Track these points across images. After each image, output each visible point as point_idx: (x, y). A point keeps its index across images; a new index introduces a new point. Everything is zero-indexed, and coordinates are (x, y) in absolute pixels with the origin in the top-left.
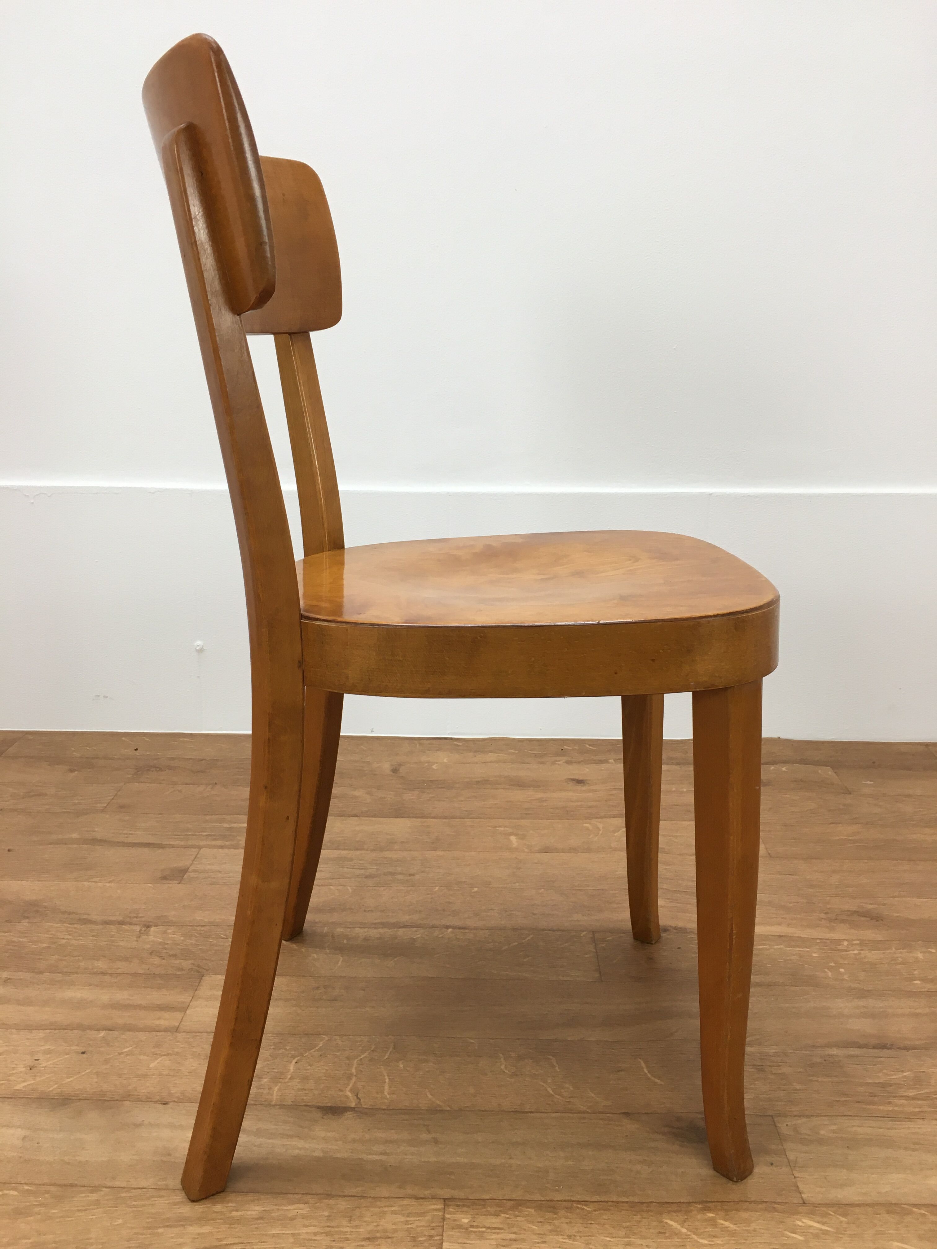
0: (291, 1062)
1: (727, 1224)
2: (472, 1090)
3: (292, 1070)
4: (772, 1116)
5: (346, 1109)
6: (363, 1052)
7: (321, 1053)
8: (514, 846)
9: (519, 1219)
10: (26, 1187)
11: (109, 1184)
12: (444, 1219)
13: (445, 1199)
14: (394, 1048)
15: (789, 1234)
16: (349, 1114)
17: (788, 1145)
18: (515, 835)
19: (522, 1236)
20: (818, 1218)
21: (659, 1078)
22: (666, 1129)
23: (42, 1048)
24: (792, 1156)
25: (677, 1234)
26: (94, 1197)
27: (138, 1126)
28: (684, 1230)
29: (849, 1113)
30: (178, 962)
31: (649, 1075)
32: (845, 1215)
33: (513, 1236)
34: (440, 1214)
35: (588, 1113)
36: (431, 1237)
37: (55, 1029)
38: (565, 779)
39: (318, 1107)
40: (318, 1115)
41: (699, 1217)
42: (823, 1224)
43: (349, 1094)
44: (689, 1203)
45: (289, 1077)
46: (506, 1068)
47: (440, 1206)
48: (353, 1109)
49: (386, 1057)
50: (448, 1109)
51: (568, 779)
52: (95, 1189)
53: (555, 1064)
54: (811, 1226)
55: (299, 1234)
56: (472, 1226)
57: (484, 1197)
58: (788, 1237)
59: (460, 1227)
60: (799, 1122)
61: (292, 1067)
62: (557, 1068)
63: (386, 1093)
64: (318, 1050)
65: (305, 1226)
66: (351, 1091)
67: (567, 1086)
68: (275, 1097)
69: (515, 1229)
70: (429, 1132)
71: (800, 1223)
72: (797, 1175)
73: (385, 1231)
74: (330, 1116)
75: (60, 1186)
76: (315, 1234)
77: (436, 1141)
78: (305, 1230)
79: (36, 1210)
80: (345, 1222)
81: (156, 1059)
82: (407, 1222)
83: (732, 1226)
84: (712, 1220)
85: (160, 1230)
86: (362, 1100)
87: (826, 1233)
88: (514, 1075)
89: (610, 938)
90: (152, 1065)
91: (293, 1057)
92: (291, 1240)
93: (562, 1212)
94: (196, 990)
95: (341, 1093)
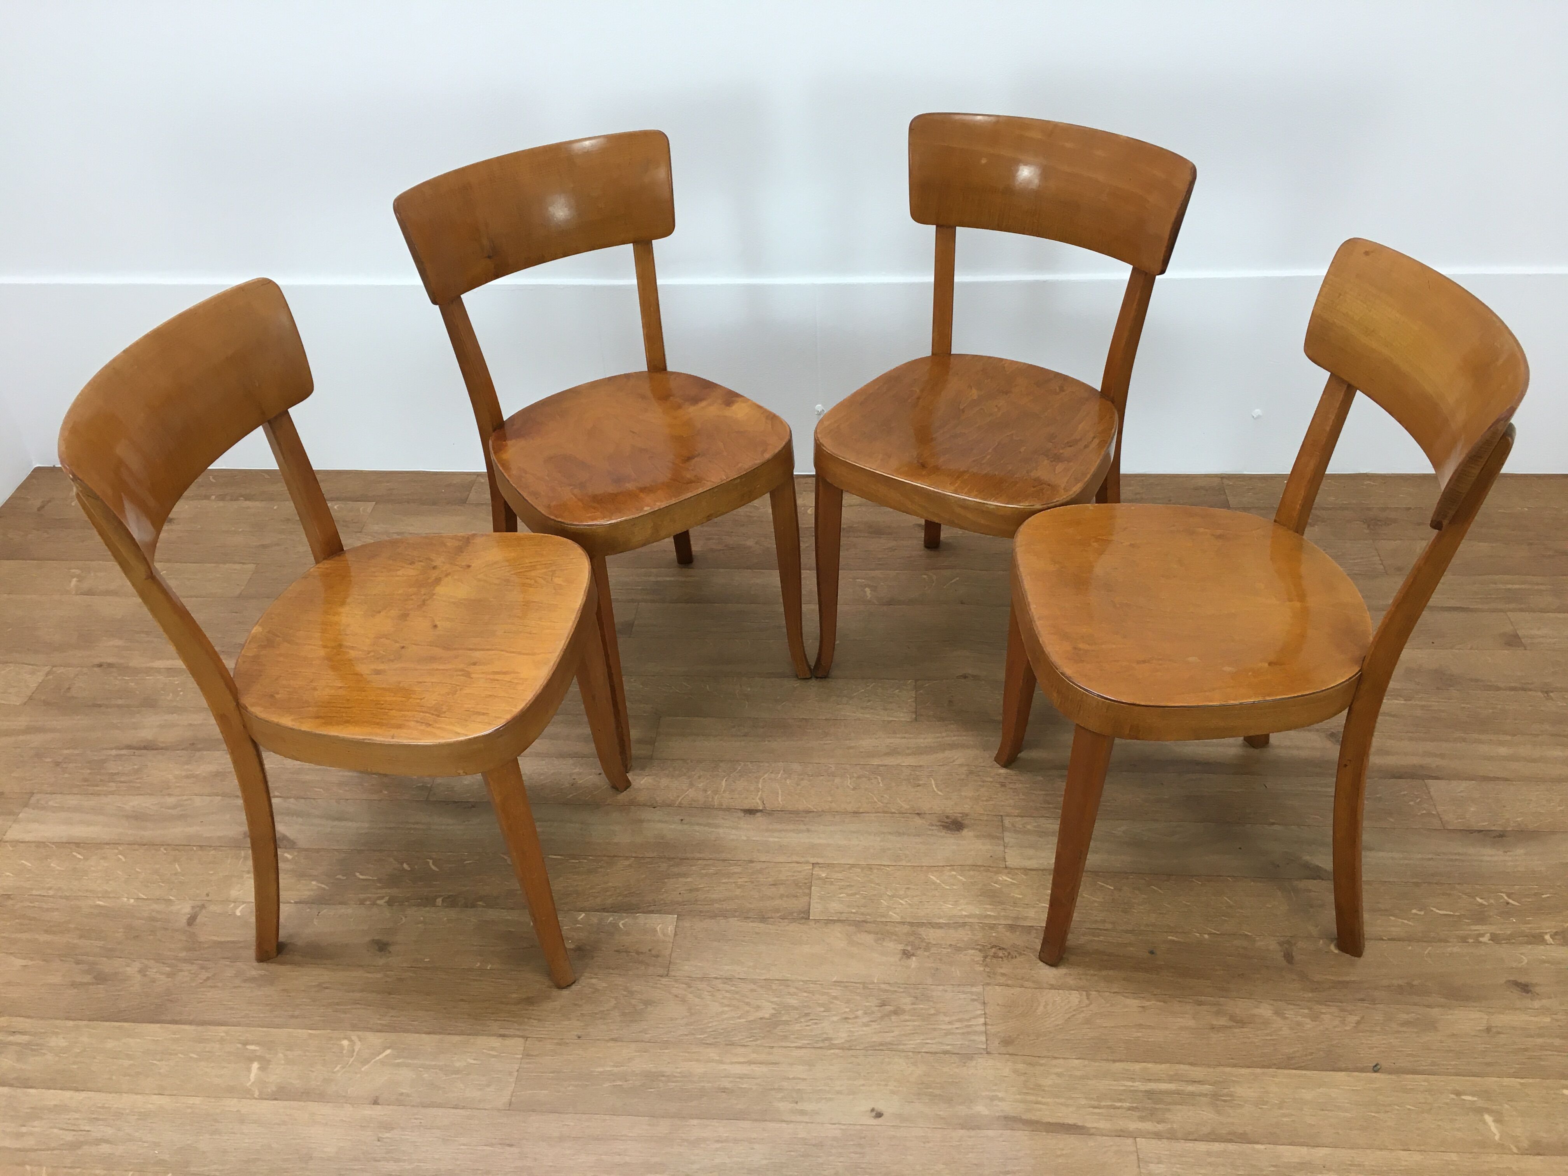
0: (723, 780)
1: (961, 878)
2: (830, 799)
3: (724, 786)
4: (1002, 816)
5: (757, 811)
6: (765, 773)
7: (739, 774)
8: (868, 598)
9: (852, 875)
10: (591, 858)
11: (634, 855)
12: (812, 874)
13: (813, 864)
14: (784, 771)
15: (993, 884)
16: (759, 814)
17: (1006, 834)
18: (869, 586)
19: (852, 884)
20: (1010, 876)
21: (941, 791)
22: (940, 823)
23: (576, 771)
24: (1006, 840)
25: (934, 883)
26: (627, 863)
27: (641, 821)
28: (938, 881)
29: (1047, 815)
30: (642, 706)
31: (935, 789)
32: (1026, 875)
33: (848, 884)
34: (811, 871)
35: (895, 813)
36: (805, 883)
37: (579, 757)
38: (914, 525)
39: (741, 810)
40: (742, 814)
41: (948, 874)
42: (1013, 879)
43: (758, 801)
44: (943, 866)
45: (722, 790)
46: (850, 784)
47: (811, 867)
48: (761, 811)
49: (779, 776)
50: (815, 810)
51: (916, 524)
52: (627, 858)
53: (880, 781)
54: (1006, 880)
55: (737, 882)
56: (827, 878)
57: (835, 862)
58: (992, 886)
59: (820, 879)
60: (1017, 820)
61: (724, 783)
62: (881, 785)
63: (780, 800)
64: (737, 773)
65: (741, 878)
66: (759, 799)
67: (885, 796)
68: (716, 803)
69: (849, 880)
70: (805, 825)
71: (1000, 879)
72: (1006, 851)
73: (782, 880)
74: (748, 815)
75: (608, 856)
76: (746, 882)
77: (808, 831)
78: (740, 880)
79: (600, 870)
80: (760, 876)
81: (644, 778)
82: (793, 876)
83: (963, 879)
84: (953, 875)
85: (666, 880)
86: (766, 805)
87: (1013, 884)
88: (854, 789)
89: (927, 685)
90: (642, 782)
91: (724, 777)
92: (734, 885)
93: (875, 871)
94: (658, 728)
95: (753, 801)
